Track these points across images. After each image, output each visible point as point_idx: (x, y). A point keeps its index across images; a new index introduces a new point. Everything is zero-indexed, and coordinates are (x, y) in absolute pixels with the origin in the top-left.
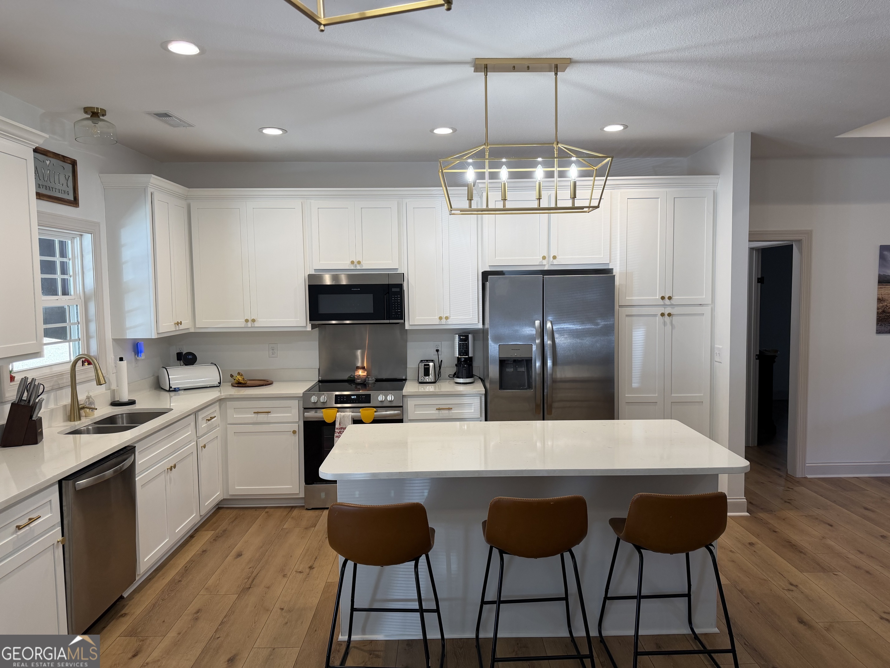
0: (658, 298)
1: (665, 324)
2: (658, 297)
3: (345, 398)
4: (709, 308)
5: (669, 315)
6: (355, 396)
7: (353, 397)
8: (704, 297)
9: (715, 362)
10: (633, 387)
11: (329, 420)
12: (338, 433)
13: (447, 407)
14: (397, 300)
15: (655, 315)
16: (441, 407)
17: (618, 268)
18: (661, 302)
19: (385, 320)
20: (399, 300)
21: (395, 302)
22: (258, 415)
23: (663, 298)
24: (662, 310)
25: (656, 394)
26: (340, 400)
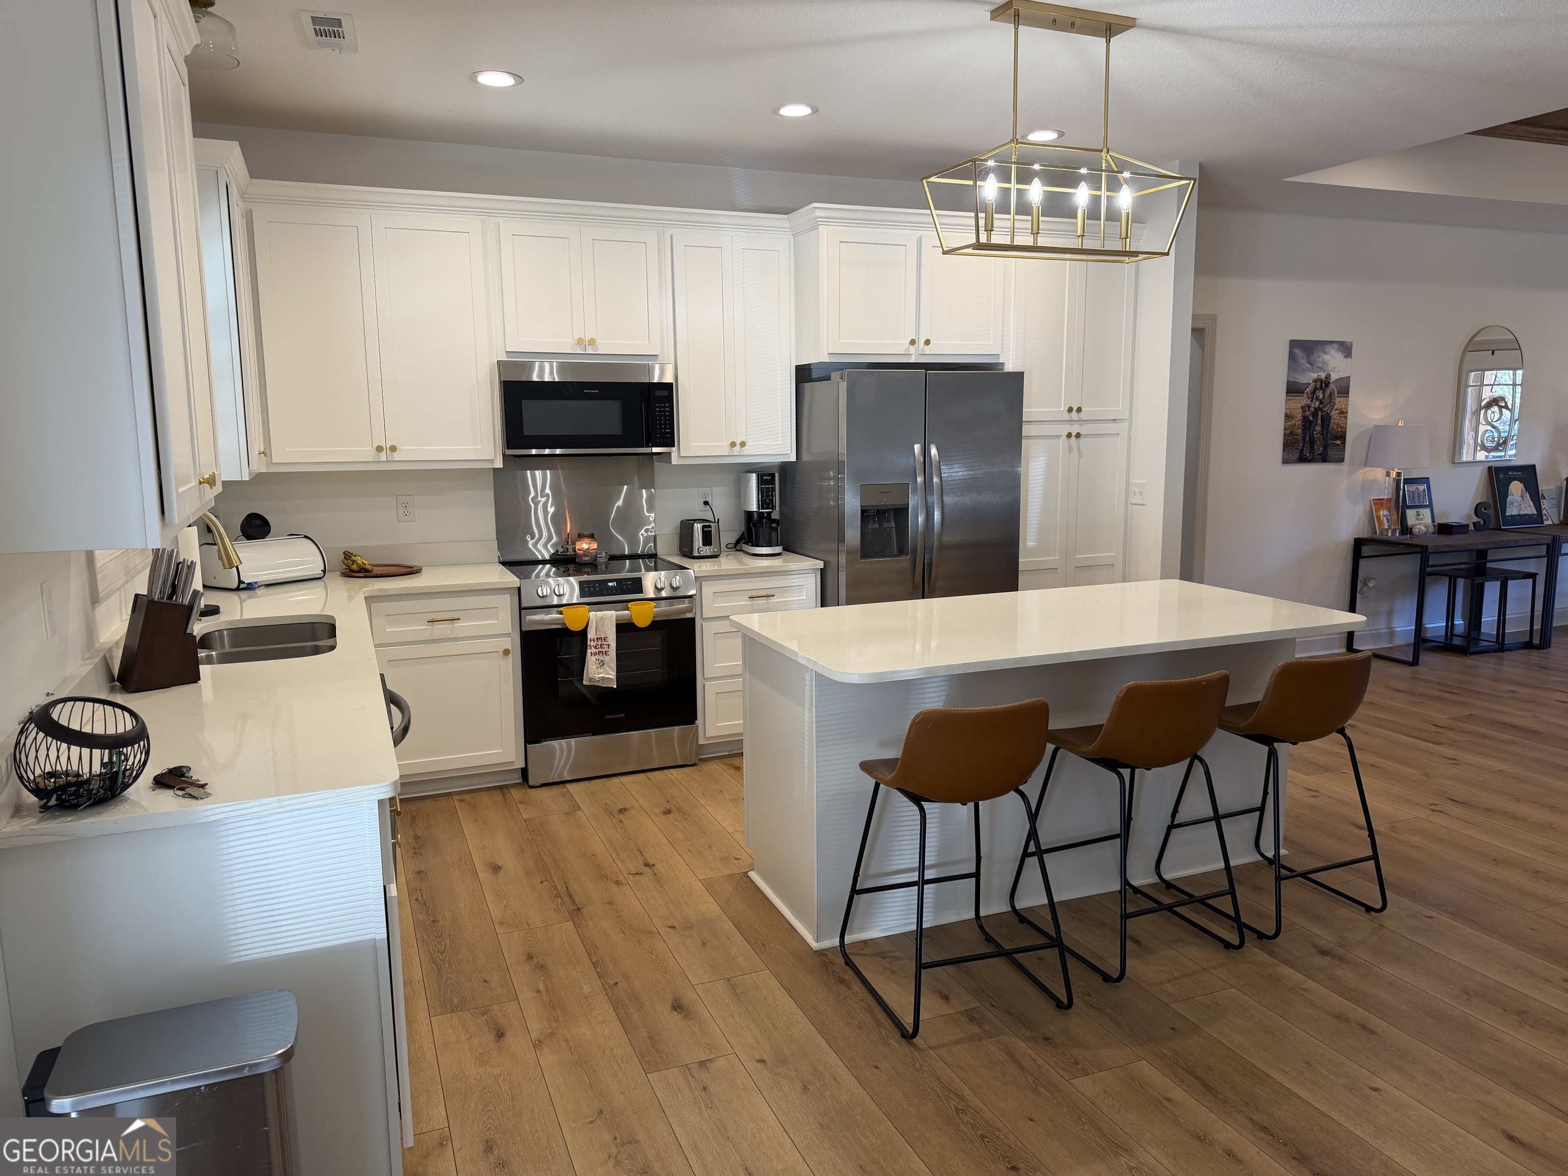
0: (1062, 409)
1: (1070, 449)
2: (1064, 408)
3: (597, 587)
4: (1126, 424)
5: (1078, 435)
6: (615, 583)
7: (610, 584)
8: (1120, 408)
9: (1129, 505)
10: (1027, 546)
11: (575, 627)
12: (595, 648)
13: (764, 593)
14: (665, 411)
15: (1059, 437)
16: (755, 594)
17: (1011, 362)
18: (1066, 416)
19: (644, 447)
20: (667, 411)
21: (660, 416)
22: (433, 625)
23: (1070, 410)
24: (1066, 429)
25: (1056, 556)
26: (589, 590)
